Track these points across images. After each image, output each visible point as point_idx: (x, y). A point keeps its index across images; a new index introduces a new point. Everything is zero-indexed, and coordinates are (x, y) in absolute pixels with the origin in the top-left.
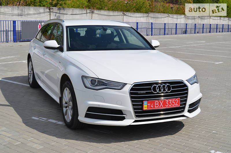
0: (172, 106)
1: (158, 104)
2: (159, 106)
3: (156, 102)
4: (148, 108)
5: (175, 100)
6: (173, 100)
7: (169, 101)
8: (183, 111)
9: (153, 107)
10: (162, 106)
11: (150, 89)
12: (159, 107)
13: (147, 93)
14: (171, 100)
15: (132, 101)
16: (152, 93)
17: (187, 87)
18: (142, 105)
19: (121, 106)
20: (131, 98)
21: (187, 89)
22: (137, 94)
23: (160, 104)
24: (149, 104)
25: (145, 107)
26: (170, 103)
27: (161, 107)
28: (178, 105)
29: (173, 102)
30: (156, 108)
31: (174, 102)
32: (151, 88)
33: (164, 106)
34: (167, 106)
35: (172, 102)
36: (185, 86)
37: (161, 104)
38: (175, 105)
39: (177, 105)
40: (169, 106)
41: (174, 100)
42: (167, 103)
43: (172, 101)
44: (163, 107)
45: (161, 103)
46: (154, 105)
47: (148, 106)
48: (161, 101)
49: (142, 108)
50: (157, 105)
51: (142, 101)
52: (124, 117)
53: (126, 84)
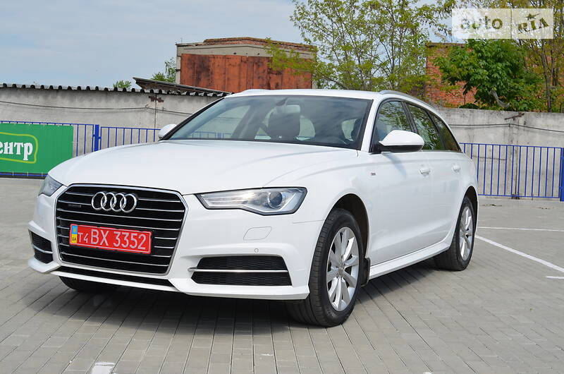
0: (129, 247)
1: (97, 236)
3: (93, 230)
5: (139, 234)
6: (133, 234)
7: (123, 233)
9: (87, 240)
12: (98, 244)
14: (127, 234)
23: (101, 237)
25: (74, 239)
26: (125, 239)
28: (144, 248)
29: (132, 239)
30: (94, 244)
31: (136, 241)
37: (104, 239)
38: (136, 248)
40: (120, 246)
41: (136, 234)
42: (117, 238)
43: (130, 235)
44: (107, 245)
45: (104, 236)
47: (78, 235)
50: (95, 240)
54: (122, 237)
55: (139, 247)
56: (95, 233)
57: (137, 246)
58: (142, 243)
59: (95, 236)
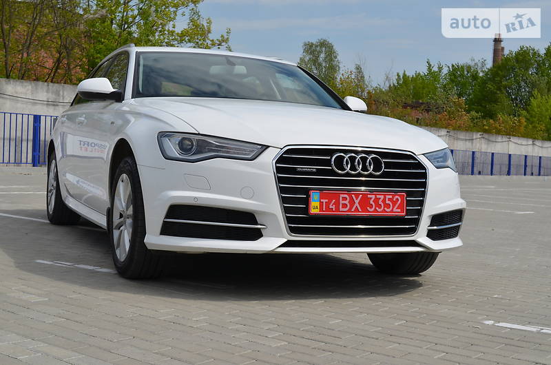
1: (347, 202)
2: (351, 208)
4: (321, 209)
5: (393, 196)
7: (378, 196)
8: (413, 231)
9: (334, 207)
10: (359, 208)
11: (328, 163)
12: (350, 210)
13: (319, 172)
14: (382, 197)
15: (282, 190)
16: (332, 173)
17: (426, 169)
18: (306, 201)
19: (253, 200)
20: (280, 180)
21: (424, 176)
22: (294, 171)
23: (352, 202)
24: (324, 201)
25: (315, 207)
26: (380, 202)
27: (357, 210)
28: (399, 210)
29: (387, 202)
30: (344, 211)
31: (391, 204)
32: (330, 160)
33: (364, 210)
34: (372, 210)
35: (384, 201)
36: (420, 166)
37: (357, 204)
38: (392, 211)
39: (397, 212)
41: (391, 197)
42: (371, 202)
43: (385, 197)
45: (357, 202)
46: (337, 204)
47: (321, 204)
48: (357, 196)
49: (306, 210)
50: (345, 206)
51: (307, 192)
52: (259, 229)
53: (268, 147)
54: (376, 200)
55: (395, 210)
56: (345, 199)
57: (393, 209)
58: (397, 206)
59: (344, 202)
